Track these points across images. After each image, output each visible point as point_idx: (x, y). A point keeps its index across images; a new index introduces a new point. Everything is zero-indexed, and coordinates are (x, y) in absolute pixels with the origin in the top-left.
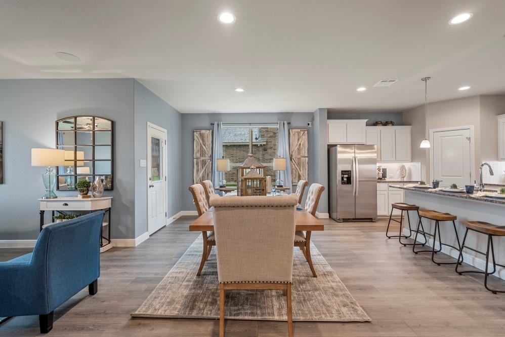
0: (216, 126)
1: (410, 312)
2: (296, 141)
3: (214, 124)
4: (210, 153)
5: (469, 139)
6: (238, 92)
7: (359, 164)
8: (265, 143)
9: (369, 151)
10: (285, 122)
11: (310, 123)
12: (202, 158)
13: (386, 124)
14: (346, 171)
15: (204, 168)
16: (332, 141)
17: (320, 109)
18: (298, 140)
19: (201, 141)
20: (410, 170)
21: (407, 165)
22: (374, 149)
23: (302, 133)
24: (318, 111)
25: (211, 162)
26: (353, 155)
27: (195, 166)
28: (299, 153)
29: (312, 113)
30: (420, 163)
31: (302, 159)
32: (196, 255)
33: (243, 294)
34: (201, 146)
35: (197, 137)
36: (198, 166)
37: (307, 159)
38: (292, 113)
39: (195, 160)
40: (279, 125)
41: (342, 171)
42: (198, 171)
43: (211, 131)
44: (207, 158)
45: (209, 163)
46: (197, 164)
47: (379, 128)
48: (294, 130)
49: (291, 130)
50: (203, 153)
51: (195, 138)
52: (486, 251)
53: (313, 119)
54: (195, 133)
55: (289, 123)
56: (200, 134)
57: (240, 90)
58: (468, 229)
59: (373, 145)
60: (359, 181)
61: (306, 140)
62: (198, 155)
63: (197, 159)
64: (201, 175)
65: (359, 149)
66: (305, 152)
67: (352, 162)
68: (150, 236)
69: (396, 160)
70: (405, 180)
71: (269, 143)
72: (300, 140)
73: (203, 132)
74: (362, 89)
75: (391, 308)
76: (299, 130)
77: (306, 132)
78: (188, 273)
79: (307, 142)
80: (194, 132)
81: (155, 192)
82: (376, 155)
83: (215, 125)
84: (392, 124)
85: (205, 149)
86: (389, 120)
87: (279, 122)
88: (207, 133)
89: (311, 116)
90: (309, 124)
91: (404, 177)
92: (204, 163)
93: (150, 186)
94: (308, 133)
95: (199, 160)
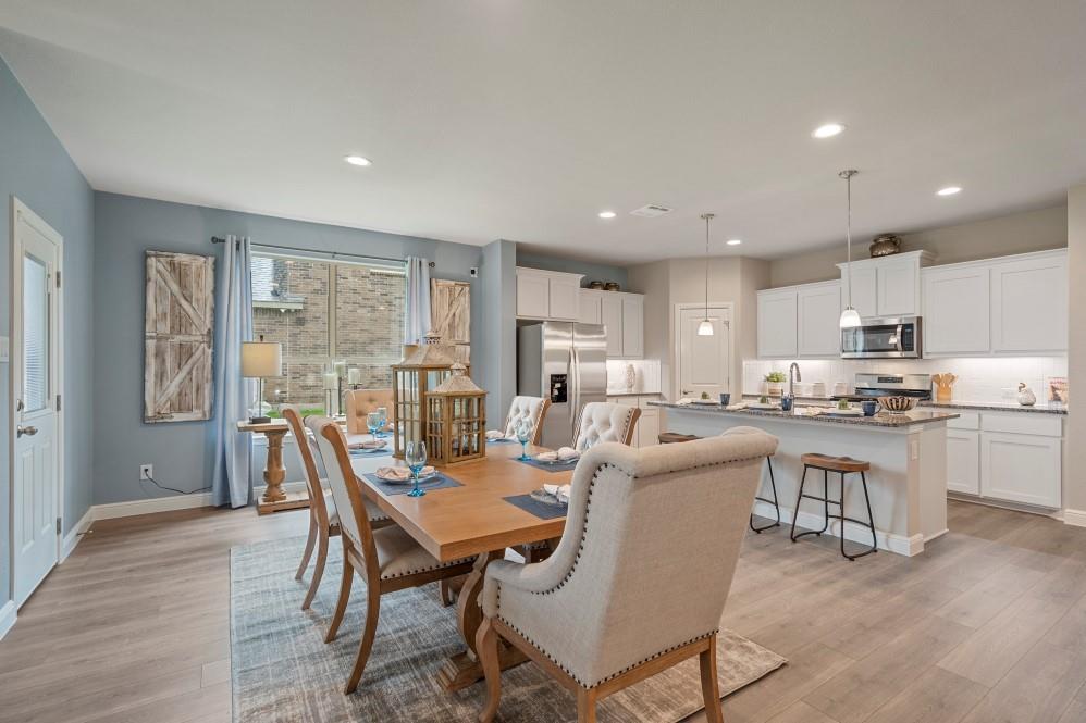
0: (229, 247)
1: (810, 624)
2: (446, 307)
3: (224, 241)
4: (208, 324)
5: (727, 323)
6: (349, 164)
7: (580, 361)
8: (301, 307)
9: (595, 336)
10: (424, 261)
11: (476, 269)
12: (178, 339)
13: (607, 287)
14: (558, 376)
15: (186, 369)
16: (526, 313)
17: (504, 242)
18: (451, 304)
19: (175, 287)
20: (641, 372)
21: (637, 364)
22: (601, 332)
23: (458, 289)
24: (499, 245)
25: (210, 351)
26: (570, 343)
27: (151, 361)
28: (452, 336)
29: (479, 249)
30: (659, 362)
31: (458, 347)
32: (280, 633)
33: (524, 698)
34: (175, 302)
35: (158, 271)
36: (164, 361)
37: (468, 348)
38: (437, 242)
39: (151, 344)
40: (407, 266)
41: (552, 376)
42: (161, 376)
43: (211, 260)
44: (196, 337)
45: (203, 352)
46: (159, 354)
47: (598, 293)
48: (441, 282)
49: (434, 281)
50: (180, 323)
51: (152, 273)
52: (840, 497)
53: (480, 262)
54: (152, 261)
55: (432, 265)
56: (172, 264)
57: (358, 161)
58: (806, 466)
59: (602, 326)
60: (581, 395)
61: (467, 305)
62: (164, 328)
63: (159, 339)
64: (172, 388)
65: (579, 332)
66: (463, 333)
67: (568, 356)
68: (20, 612)
69: (623, 356)
70: (634, 391)
71: (314, 308)
72: (455, 306)
73: (182, 258)
74: (607, 215)
75: (783, 626)
76: (453, 283)
77: (467, 289)
78: (311, 697)
79: (468, 312)
80: (146, 256)
81: (30, 453)
82: (604, 344)
83: (228, 245)
84: (617, 288)
85: (191, 312)
86: (612, 280)
87: (409, 259)
88: (200, 266)
89: (477, 254)
90: (473, 272)
91: (631, 387)
92: (184, 353)
93: (20, 433)
94: (471, 292)
95: (167, 345)
